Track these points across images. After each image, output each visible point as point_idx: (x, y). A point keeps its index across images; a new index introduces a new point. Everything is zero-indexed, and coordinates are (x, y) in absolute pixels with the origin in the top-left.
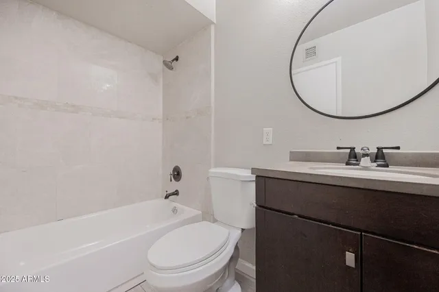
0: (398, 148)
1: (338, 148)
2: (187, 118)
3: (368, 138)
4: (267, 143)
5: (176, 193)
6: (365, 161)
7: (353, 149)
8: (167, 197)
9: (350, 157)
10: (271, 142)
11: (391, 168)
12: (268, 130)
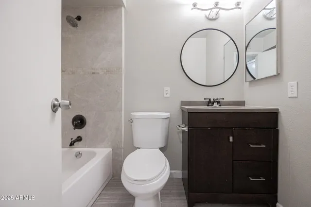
0: (223, 99)
1: (205, 99)
2: (93, 73)
3: (213, 94)
4: (167, 96)
5: (79, 139)
6: (215, 104)
7: (210, 99)
8: (72, 144)
9: (209, 103)
10: (169, 96)
11: (222, 107)
12: (167, 89)
